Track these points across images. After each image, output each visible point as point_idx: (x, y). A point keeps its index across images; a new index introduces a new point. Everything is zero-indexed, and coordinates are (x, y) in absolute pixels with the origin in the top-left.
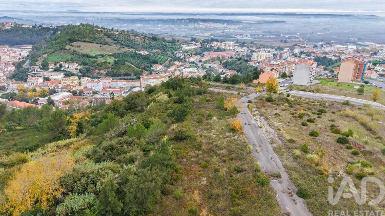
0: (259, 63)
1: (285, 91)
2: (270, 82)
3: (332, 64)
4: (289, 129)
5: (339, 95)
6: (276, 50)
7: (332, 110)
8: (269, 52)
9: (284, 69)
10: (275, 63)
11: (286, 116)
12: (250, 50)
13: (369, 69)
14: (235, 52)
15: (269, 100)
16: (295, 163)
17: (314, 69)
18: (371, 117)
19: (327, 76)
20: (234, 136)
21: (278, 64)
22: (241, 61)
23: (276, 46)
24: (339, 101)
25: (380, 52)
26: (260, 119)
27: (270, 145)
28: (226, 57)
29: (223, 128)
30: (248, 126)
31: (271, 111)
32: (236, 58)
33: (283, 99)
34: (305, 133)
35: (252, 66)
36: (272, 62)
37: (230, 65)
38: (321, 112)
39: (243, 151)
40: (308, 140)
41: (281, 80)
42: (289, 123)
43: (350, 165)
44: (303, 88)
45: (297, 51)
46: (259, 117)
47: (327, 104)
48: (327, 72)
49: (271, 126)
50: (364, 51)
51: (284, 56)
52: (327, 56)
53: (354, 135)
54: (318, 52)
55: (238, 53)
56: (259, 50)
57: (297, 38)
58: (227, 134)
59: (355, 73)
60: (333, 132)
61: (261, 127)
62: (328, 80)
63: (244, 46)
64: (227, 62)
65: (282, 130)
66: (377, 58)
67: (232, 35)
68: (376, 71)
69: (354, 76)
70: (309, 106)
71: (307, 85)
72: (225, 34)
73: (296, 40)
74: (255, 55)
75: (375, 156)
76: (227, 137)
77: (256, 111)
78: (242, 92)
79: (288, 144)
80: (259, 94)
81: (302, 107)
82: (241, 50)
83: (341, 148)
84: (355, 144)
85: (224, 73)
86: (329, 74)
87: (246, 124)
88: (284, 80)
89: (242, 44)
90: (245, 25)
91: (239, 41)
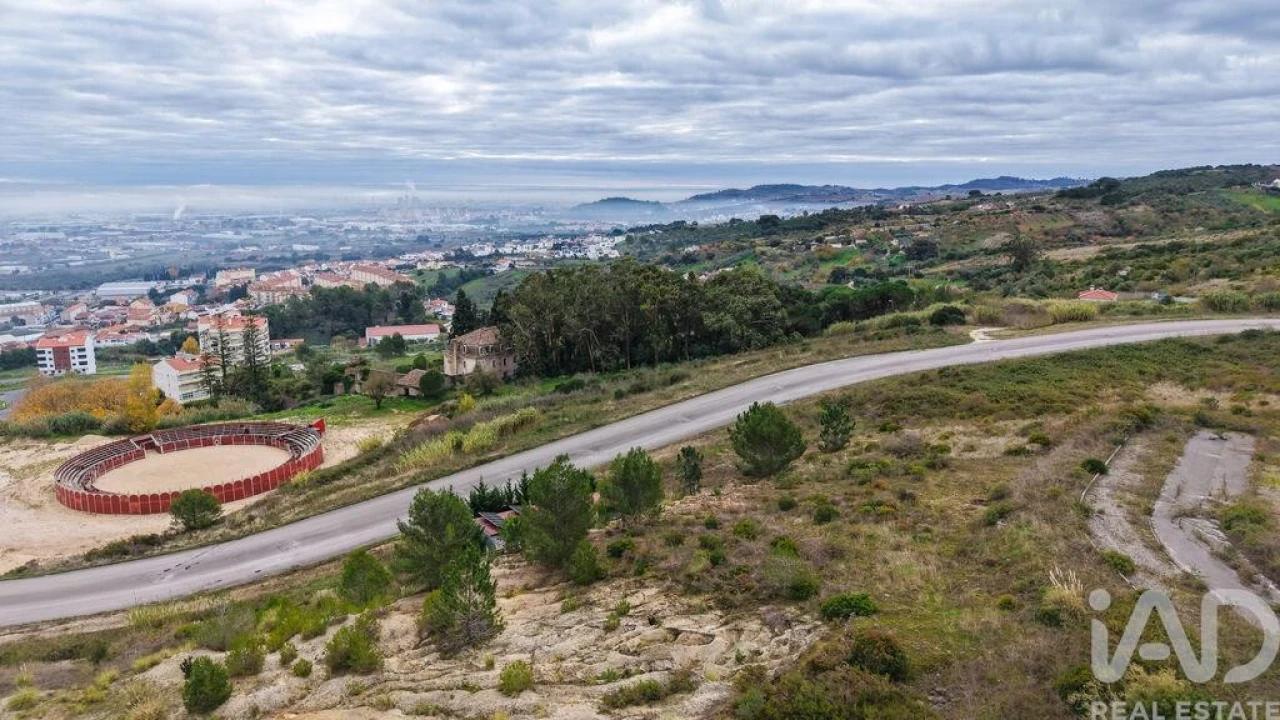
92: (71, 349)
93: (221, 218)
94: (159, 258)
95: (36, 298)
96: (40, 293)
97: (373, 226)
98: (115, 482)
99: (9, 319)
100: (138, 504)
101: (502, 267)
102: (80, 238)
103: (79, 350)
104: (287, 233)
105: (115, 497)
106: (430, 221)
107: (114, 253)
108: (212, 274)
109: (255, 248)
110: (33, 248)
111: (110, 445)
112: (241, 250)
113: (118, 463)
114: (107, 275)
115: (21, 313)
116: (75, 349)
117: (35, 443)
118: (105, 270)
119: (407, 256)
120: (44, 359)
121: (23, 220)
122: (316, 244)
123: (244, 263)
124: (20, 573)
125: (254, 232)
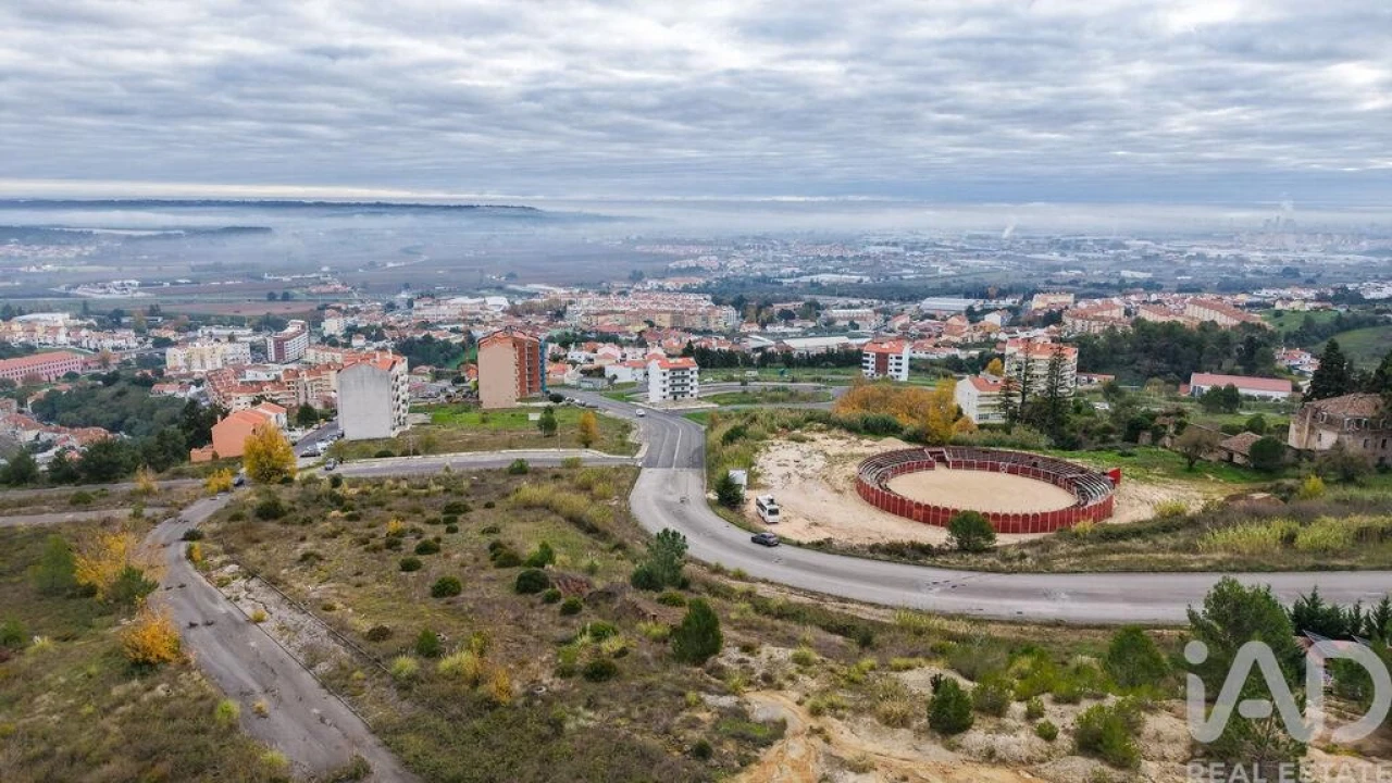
0: (198, 383)
1: (321, 469)
2: (260, 447)
3: (455, 356)
4: (363, 597)
5: (493, 447)
6: (257, 330)
7: (485, 499)
8: (232, 339)
9: (302, 391)
10: (262, 376)
11: (343, 553)
12: (150, 341)
13: (556, 359)
14: (85, 354)
15: (270, 512)
16: (406, 705)
17: (401, 379)
18: (588, 494)
19: (449, 397)
20: (149, 689)
21: (277, 379)
22: (121, 385)
23: (255, 317)
24: (498, 467)
25: (569, 308)
26: (249, 591)
27: (306, 676)
28: (45, 378)
29: (93, 669)
30: (206, 631)
31: (284, 551)
32: (94, 377)
33: (319, 496)
34: (417, 594)
35: (171, 400)
36: (250, 375)
37: (73, 408)
38: (453, 513)
39: (204, 731)
40: (431, 613)
41: (299, 434)
42: (358, 574)
43: (565, 648)
44: (382, 448)
45: (333, 326)
46: (243, 582)
47: (466, 484)
48: (444, 383)
49: (296, 603)
50: (530, 312)
51: (292, 349)
52: (434, 334)
53: (559, 558)
54: (402, 324)
55: (98, 356)
56: (191, 334)
57: (325, 283)
58: (117, 691)
59: (522, 376)
60: (501, 565)
61: (258, 620)
62: (454, 408)
63: (118, 325)
64: (53, 397)
65: (339, 605)
66: (566, 327)
67: (58, 286)
68: (574, 363)
69: (522, 384)
70: (414, 503)
71: (393, 434)
72: (17, 284)
73: (324, 289)
74: (175, 358)
75: (619, 599)
76: (121, 703)
77: (227, 563)
78: (155, 506)
79: (371, 646)
80: (223, 500)
81: (390, 510)
82: (108, 343)
83: (532, 606)
84: (566, 582)
85: (47, 446)
86: (452, 391)
87: (192, 625)
88: (310, 431)
89: (112, 320)
90: (105, 243)
91: (91, 308)
92: (890, 355)
93: (1049, 238)
94: (983, 276)
95: (871, 306)
96: (875, 301)
97: (1224, 254)
98: (906, 486)
99: (847, 323)
100: (921, 513)
102: (916, 253)
103: (897, 358)
104: (1117, 258)
105: (903, 500)
106: (1305, 250)
107: (943, 269)
108: (1029, 296)
109: (1079, 272)
110: (876, 260)
111: (908, 451)
112: (1063, 273)
113: (910, 469)
114: (932, 289)
115: (857, 318)
116: (893, 356)
117: (848, 435)
118: (932, 285)
119: (1264, 292)
120: (867, 362)
121: (874, 235)
122: (1149, 271)
123: (1064, 287)
124: (819, 546)
125: (1081, 254)
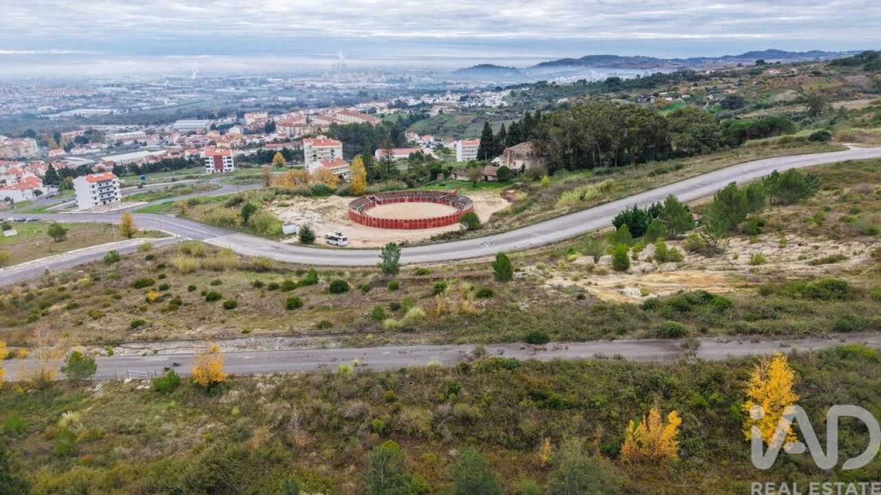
93: (220, 78)
95: (138, 130)
96: (137, 126)
97: (325, 84)
101: (434, 112)
102: (138, 91)
104: (270, 89)
106: (359, 81)
107: (166, 102)
108: (240, 115)
109: (254, 99)
110: (112, 97)
112: (246, 100)
114: (172, 115)
116: (226, 157)
118: (169, 112)
119: (361, 105)
120: (208, 163)
122: (292, 96)
123: (255, 108)
125: (248, 88)
